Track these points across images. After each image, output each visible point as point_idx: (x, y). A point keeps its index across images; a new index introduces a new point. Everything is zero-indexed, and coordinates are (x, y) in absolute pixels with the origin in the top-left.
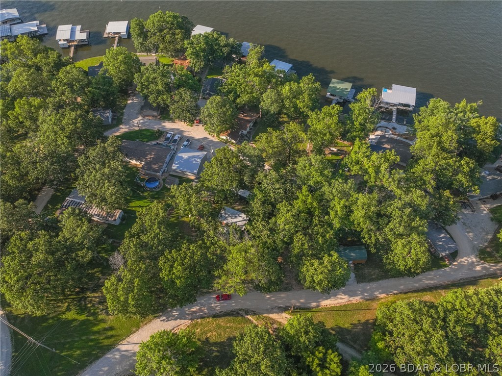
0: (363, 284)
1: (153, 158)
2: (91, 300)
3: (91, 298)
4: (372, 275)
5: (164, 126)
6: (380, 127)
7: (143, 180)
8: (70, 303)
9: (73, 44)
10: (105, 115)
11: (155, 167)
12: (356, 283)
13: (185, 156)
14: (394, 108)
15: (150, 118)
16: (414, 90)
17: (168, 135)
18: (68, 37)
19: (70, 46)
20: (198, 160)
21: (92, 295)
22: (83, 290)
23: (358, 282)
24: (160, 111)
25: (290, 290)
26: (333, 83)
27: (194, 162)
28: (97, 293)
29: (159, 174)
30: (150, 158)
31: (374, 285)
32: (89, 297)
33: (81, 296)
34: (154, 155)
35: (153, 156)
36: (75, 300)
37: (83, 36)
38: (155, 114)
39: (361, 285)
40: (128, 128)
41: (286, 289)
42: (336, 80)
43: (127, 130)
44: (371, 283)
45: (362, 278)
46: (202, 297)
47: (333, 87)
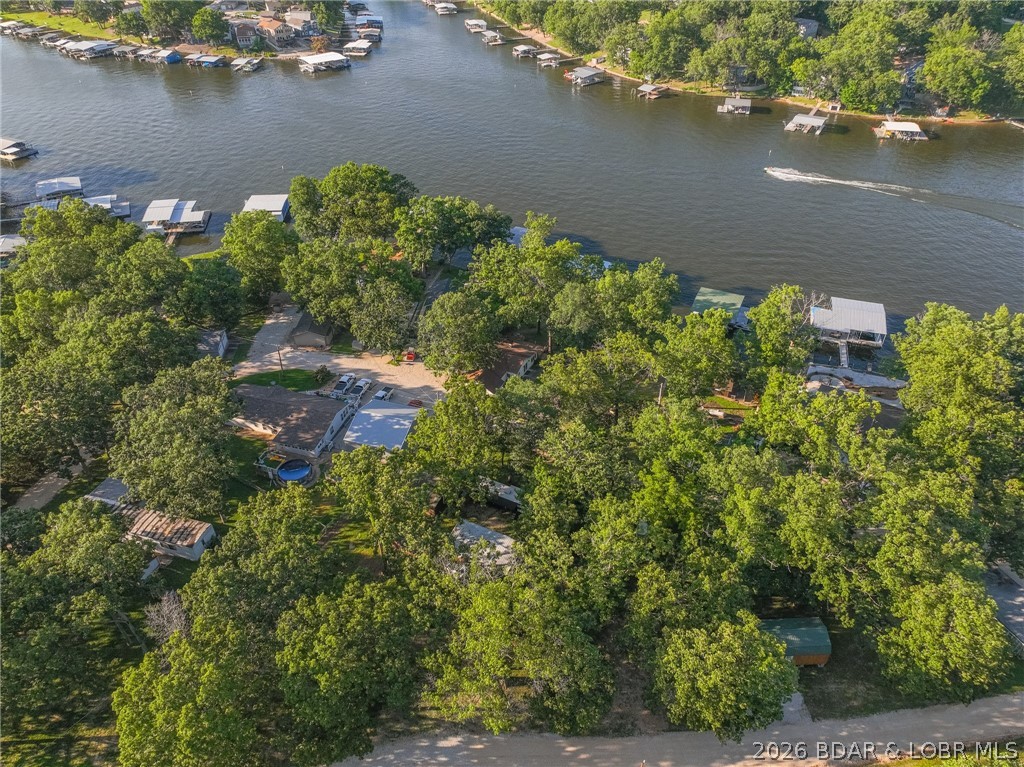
0: (827, 722)
1: (303, 418)
2: (86, 747)
3: (86, 743)
4: (850, 699)
5: (338, 364)
6: (816, 373)
7: (274, 464)
8: (27, 754)
9: (174, 230)
10: (211, 340)
11: (307, 437)
12: (809, 719)
13: (377, 414)
14: (841, 343)
15: (310, 349)
16: (880, 307)
17: (344, 379)
18: (167, 217)
19: (167, 234)
20: (406, 423)
21: (92, 733)
22: (70, 720)
23: (815, 717)
24: (331, 335)
25: (630, 734)
26: (704, 295)
27: (397, 427)
28: (106, 727)
29: (313, 453)
30: (297, 419)
31: (859, 725)
32: (82, 738)
33: (60, 736)
34: (307, 411)
35: (303, 415)
36: (42, 747)
37: (199, 216)
38: (321, 340)
39: (825, 725)
40: (260, 366)
41: (620, 731)
42: (710, 290)
43: (255, 371)
44: (850, 720)
45: (822, 707)
46: (388, 746)
47: (705, 301)
